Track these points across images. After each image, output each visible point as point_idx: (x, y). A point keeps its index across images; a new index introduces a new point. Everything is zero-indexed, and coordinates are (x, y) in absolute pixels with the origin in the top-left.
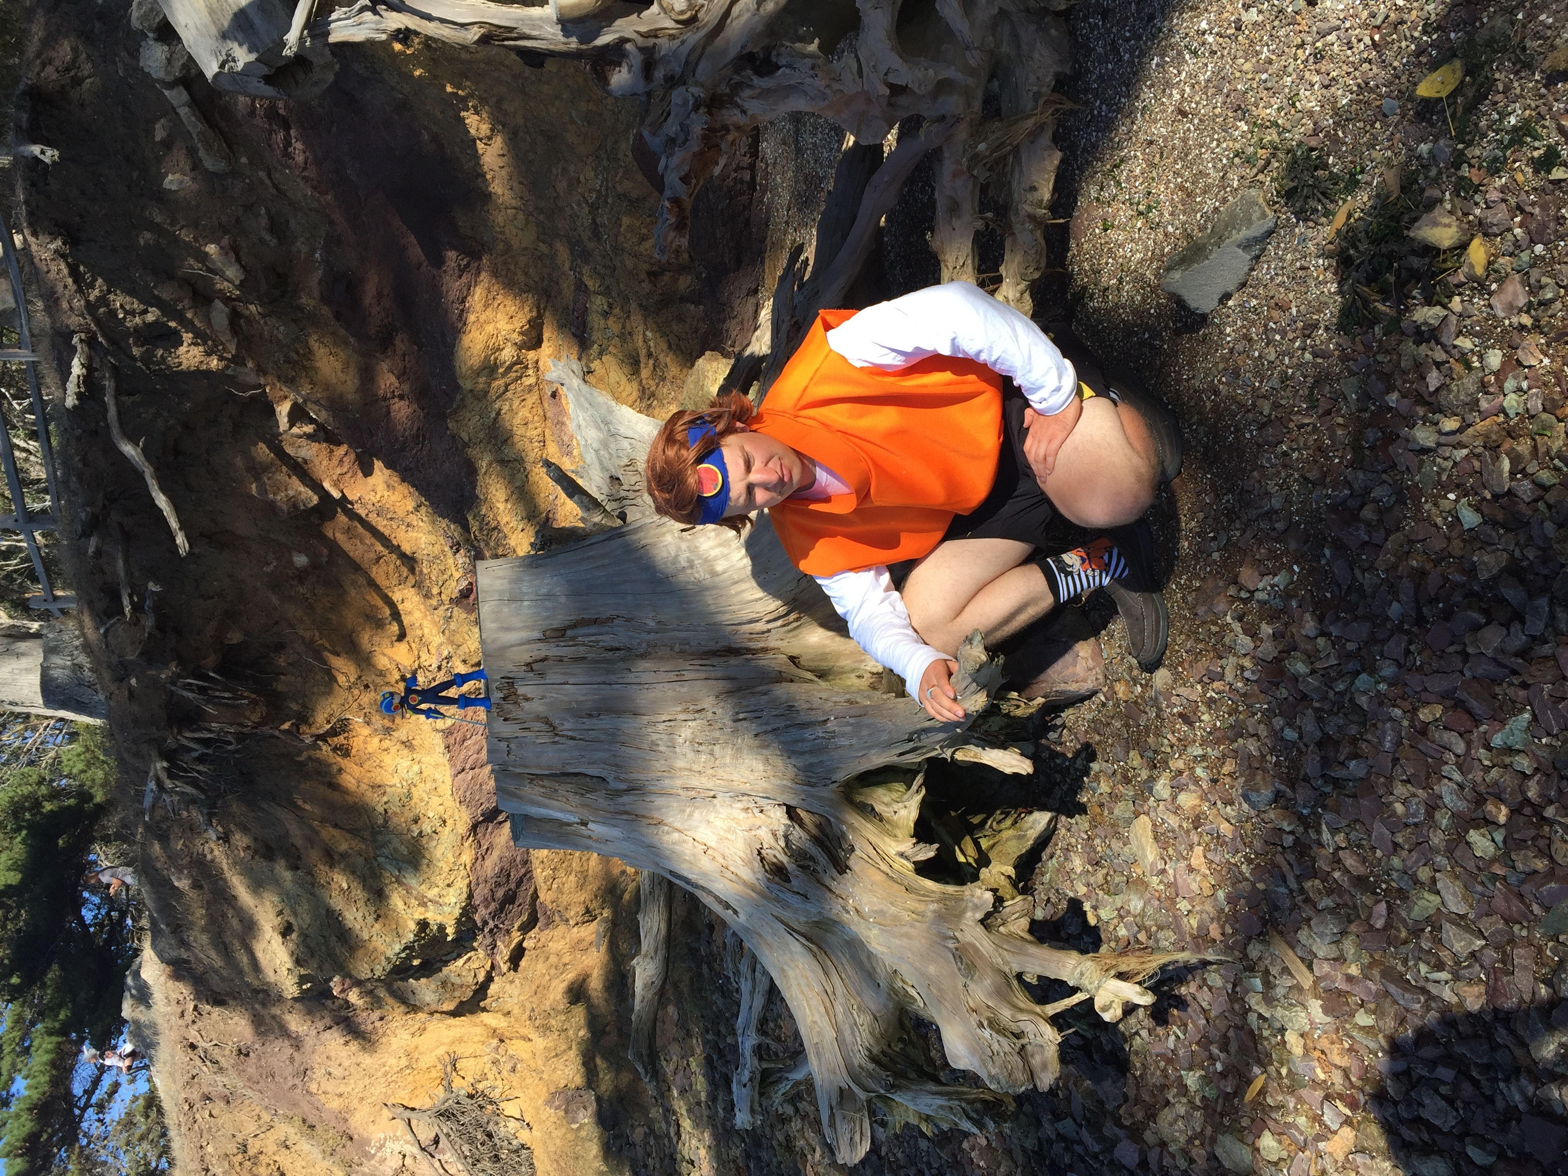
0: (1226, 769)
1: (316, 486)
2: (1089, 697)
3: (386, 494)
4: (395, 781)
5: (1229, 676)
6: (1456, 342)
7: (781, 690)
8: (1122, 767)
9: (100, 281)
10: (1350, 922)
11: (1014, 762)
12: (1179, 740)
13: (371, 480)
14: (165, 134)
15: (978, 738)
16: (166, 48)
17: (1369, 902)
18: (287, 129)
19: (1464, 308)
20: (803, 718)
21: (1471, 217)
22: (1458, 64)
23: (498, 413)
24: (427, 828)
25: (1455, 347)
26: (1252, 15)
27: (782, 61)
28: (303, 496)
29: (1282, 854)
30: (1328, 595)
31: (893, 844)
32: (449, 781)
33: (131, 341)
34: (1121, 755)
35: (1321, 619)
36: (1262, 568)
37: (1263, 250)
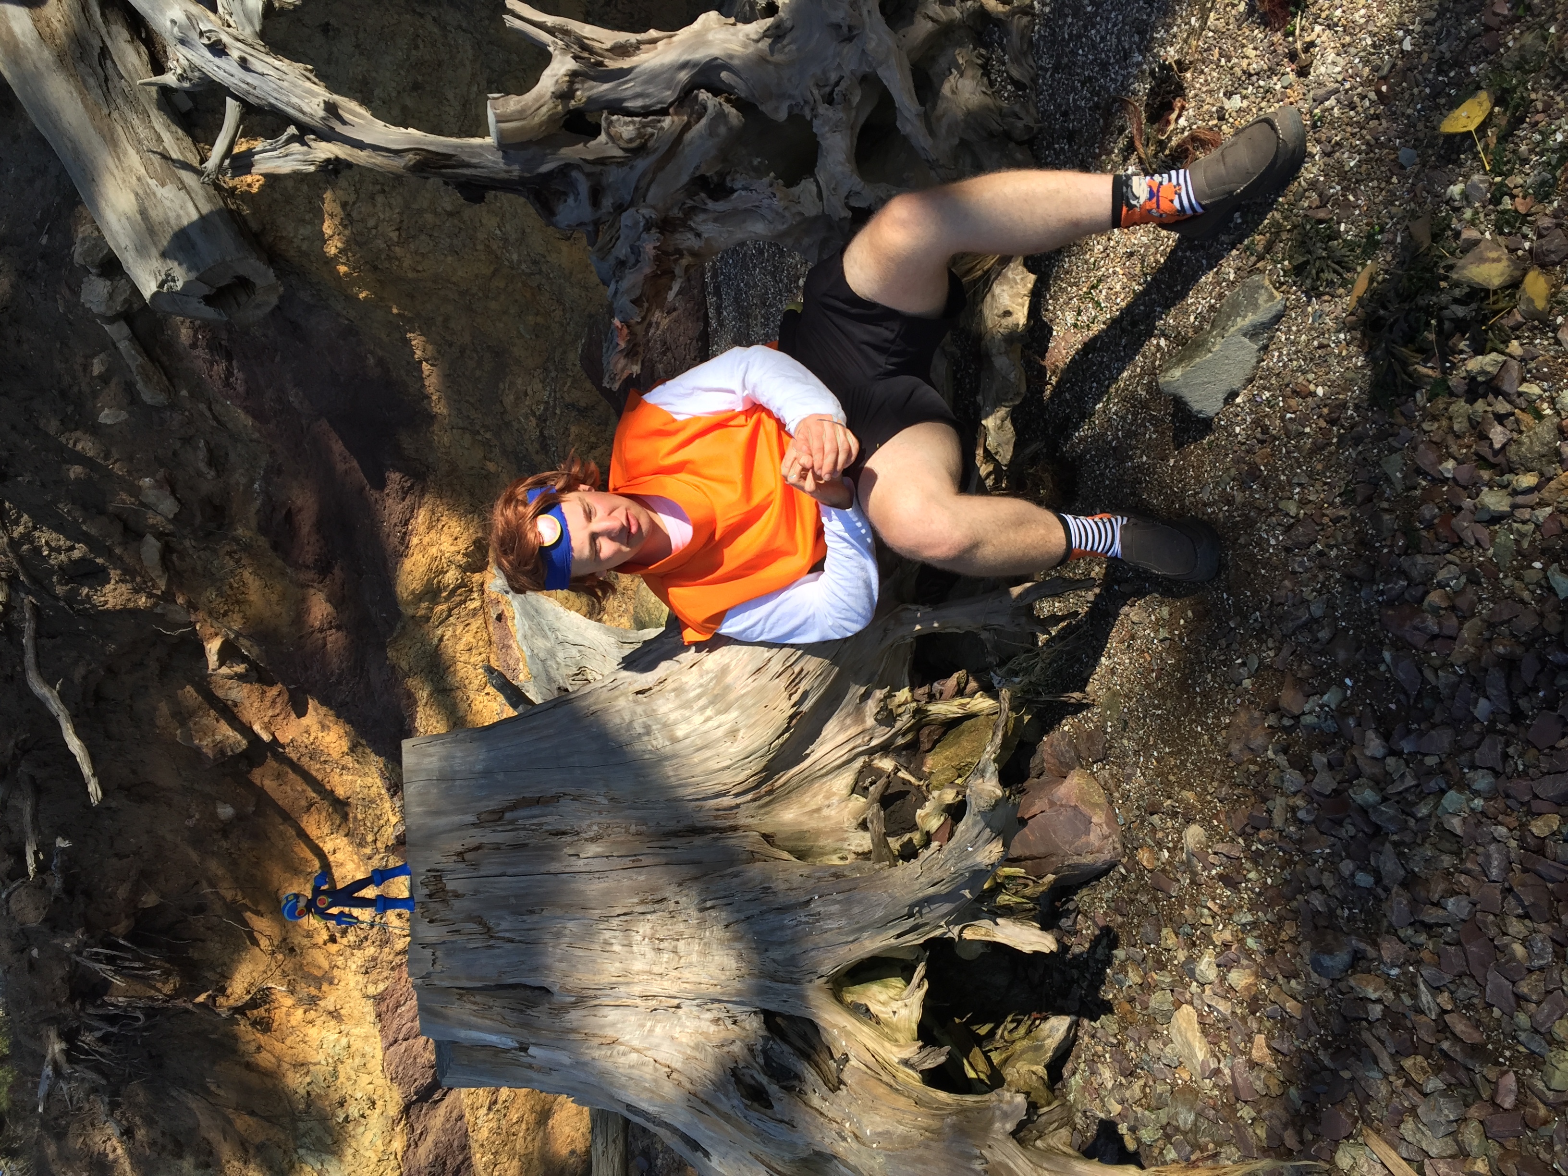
0: (1284, 936)
1: (246, 730)
2: (1105, 872)
3: (320, 735)
4: (321, 1057)
5: (1278, 822)
6: (1520, 389)
7: (755, 870)
8: (1153, 951)
9: (26, 516)
10: (1467, 1106)
11: (1034, 939)
12: (1222, 907)
13: (305, 721)
14: (103, 369)
15: (989, 912)
16: (108, 283)
17: (1492, 1075)
18: (229, 357)
19: (1526, 351)
20: (781, 900)
21: (1520, 253)
22: (1483, 95)
23: (441, 640)
24: (353, 1111)
25: (1520, 394)
26: (1236, 102)
27: (738, 185)
28: (231, 741)
29: (1369, 1030)
30: (1393, 706)
31: (895, 1049)
32: (379, 1054)
33: (55, 579)
34: (1152, 935)
35: (1386, 737)
36: (1307, 688)
37: (1271, 338)
